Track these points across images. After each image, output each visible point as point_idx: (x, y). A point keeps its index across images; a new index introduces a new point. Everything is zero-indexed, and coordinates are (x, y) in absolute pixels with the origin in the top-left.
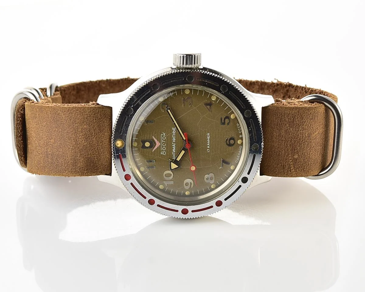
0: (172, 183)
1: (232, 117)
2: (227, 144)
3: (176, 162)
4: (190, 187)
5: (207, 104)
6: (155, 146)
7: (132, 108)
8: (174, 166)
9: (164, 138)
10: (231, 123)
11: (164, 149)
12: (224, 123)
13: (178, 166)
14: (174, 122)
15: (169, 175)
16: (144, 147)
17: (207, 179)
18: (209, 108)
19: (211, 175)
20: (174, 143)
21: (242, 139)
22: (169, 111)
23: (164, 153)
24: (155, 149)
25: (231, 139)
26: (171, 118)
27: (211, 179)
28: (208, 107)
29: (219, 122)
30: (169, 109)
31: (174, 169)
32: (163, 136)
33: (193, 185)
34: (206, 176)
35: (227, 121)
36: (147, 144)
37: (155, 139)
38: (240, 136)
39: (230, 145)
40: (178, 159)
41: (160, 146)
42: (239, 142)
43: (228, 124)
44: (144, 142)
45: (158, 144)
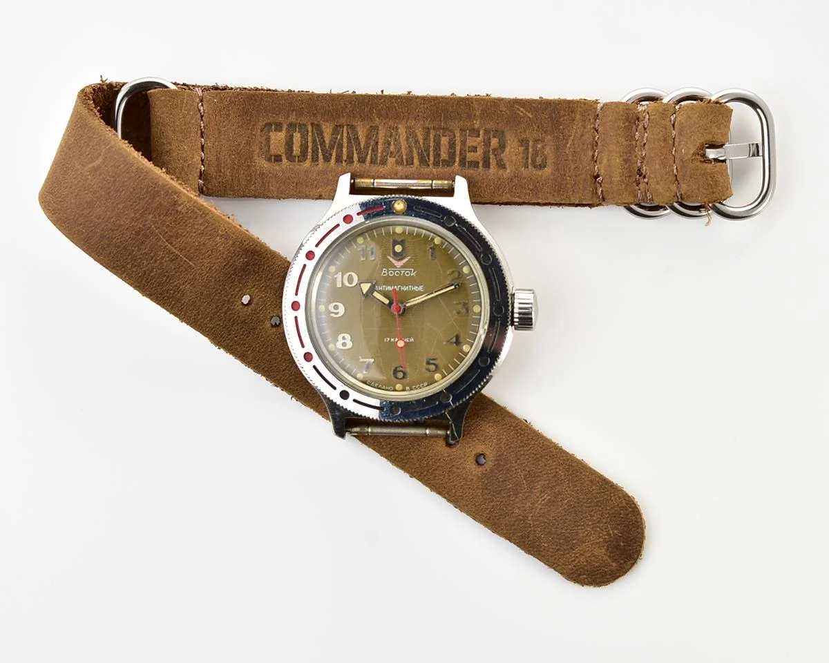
0: (339, 285)
1: (437, 376)
2: (396, 368)
3: (372, 290)
4: (332, 313)
5: (457, 337)
6: (396, 260)
7: (453, 224)
8: (365, 287)
9: (408, 274)
10: (428, 374)
11: (392, 273)
12: (428, 363)
13: (364, 293)
14: (436, 292)
15: (350, 280)
16: (395, 243)
17: (344, 338)
18: (452, 341)
19: (350, 345)
20: (400, 288)
21: (404, 390)
22: (453, 287)
23: (385, 274)
24: (391, 259)
25: (404, 374)
26: (442, 289)
27: (344, 344)
28: (454, 340)
29: (431, 356)
30: (455, 288)
31: (361, 289)
32: (410, 271)
33: (335, 316)
34: (348, 337)
35: (432, 367)
36: (398, 248)
37: (406, 260)
38: (407, 388)
39: (395, 371)
40: (376, 294)
41: (395, 267)
42: (399, 386)
43: (428, 370)
44: (402, 243)
45: (398, 264)
